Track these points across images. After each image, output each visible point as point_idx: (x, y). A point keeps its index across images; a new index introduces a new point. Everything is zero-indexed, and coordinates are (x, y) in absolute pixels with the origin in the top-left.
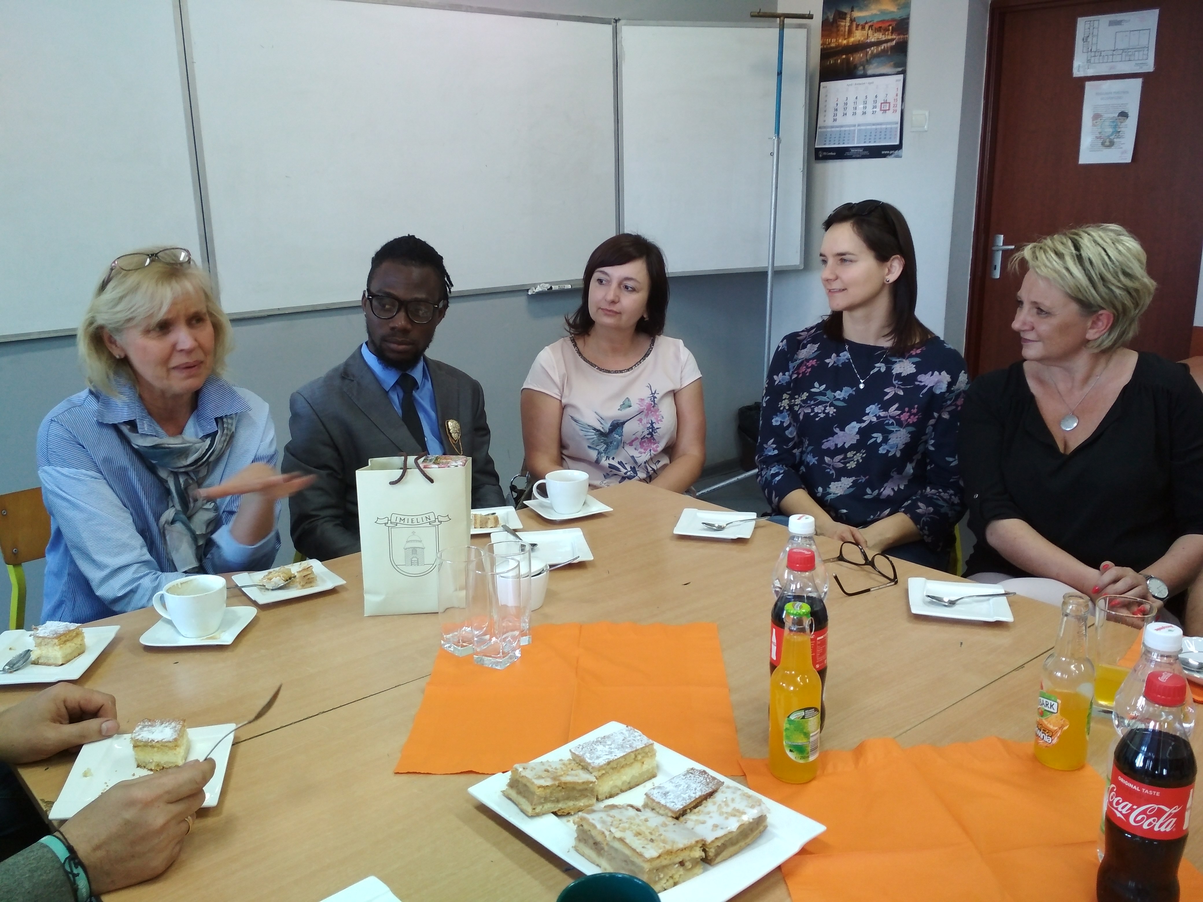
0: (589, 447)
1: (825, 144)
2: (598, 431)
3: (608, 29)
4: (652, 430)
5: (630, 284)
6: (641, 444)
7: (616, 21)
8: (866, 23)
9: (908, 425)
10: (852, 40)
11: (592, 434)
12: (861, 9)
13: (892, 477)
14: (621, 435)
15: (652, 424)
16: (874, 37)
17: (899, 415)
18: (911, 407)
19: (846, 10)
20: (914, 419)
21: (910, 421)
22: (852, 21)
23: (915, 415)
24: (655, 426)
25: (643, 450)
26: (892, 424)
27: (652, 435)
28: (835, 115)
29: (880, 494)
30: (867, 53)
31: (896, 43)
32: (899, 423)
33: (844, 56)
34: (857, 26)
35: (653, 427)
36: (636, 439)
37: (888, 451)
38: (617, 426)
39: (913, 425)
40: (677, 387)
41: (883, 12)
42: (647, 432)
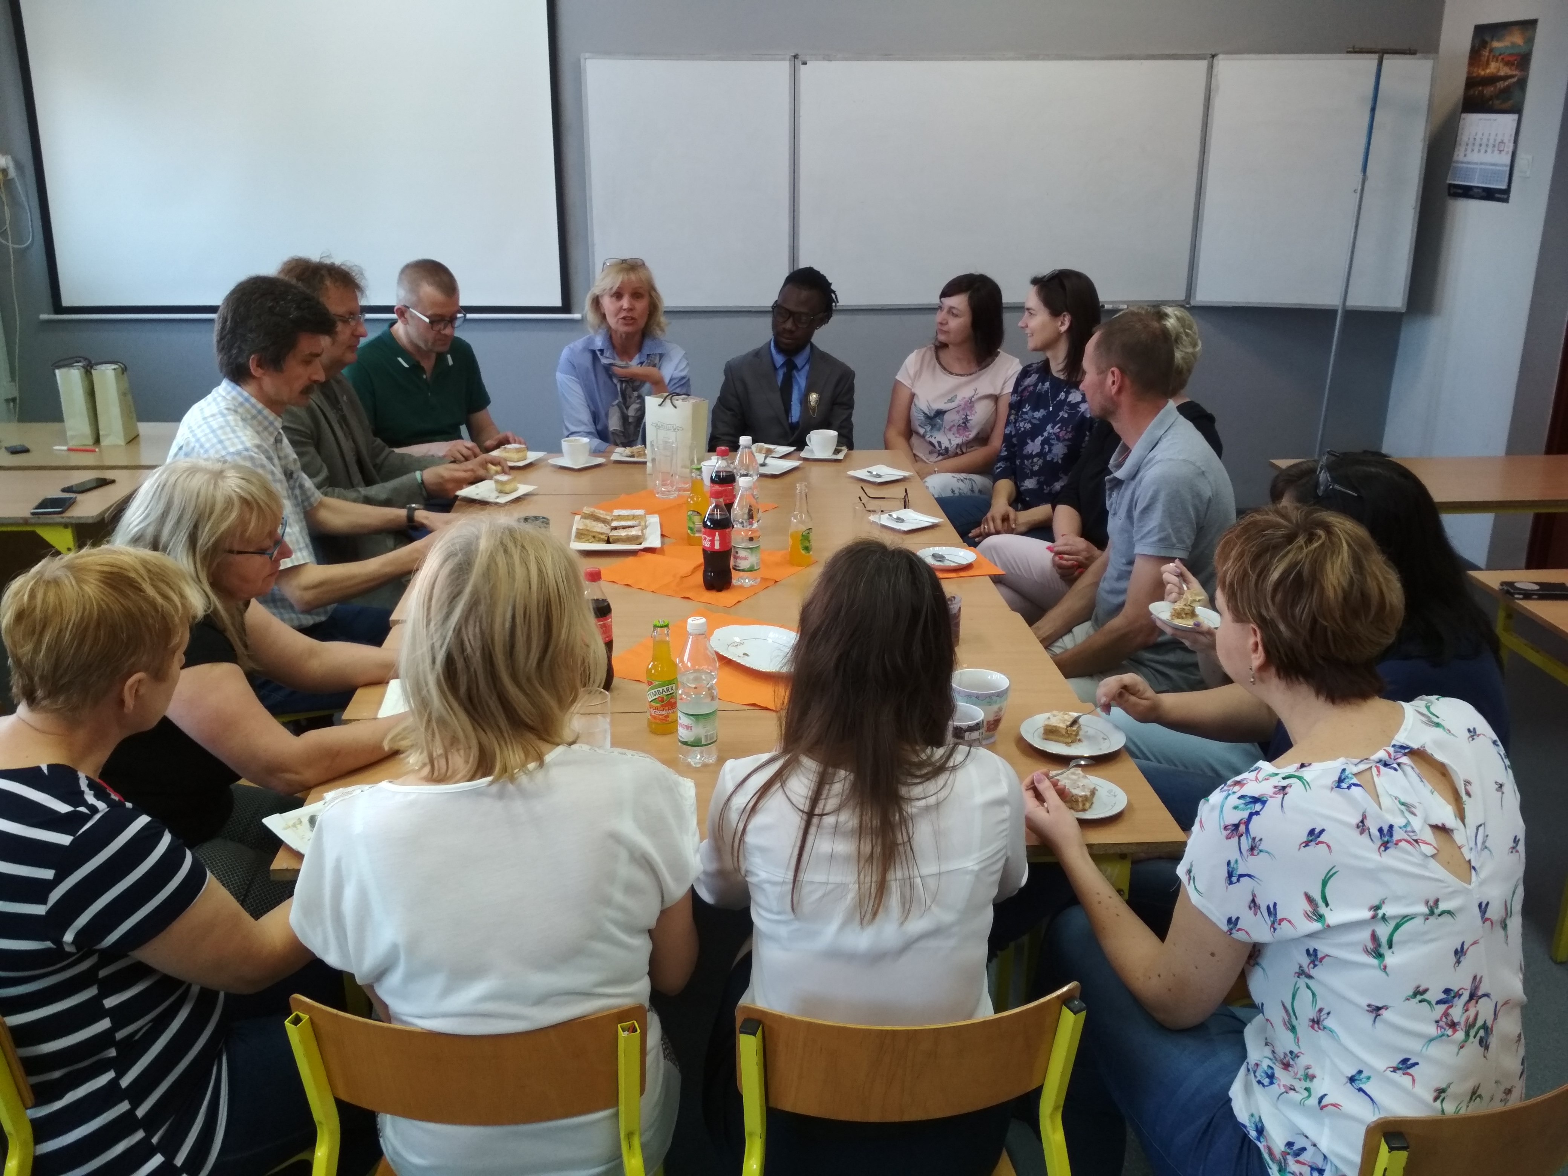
0: (920, 425)
1: (1454, 180)
2: (926, 414)
3: (1203, 64)
4: (966, 421)
5: (955, 311)
6: (958, 431)
7: (1213, 56)
8: (1500, 55)
9: (1065, 440)
10: (1488, 71)
11: (921, 416)
12: (1498, 41)
13: (1061, 478)
14: (942, 421)
15: (967, 416)
16: (1504, 71)
17: (1059, 432)
18: (1067, 427)
19: (1488, 39)
20: (1069, 436)
21: (1066, 437)
22: (1491, 51)
23: (1070, 432)
24: (969, 418)
25: (958, 436)
26: (1054, 439)
27: (966, 425)
28: (1466, 150)
29: (1051, 490)
30: (1496, 86)
31: (1518, 80)
32: (1058, 438)
33: (1480, 88)
34: (1494, 57)
35: (967, 418)
36: (954, 426)
37: (1053, 459)
38: (940, 413)
39: (1069, 440)
40: (997, 392)
41: (1514, 45)
42: (961, 422)
